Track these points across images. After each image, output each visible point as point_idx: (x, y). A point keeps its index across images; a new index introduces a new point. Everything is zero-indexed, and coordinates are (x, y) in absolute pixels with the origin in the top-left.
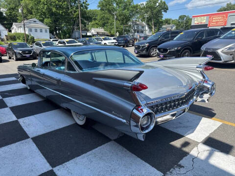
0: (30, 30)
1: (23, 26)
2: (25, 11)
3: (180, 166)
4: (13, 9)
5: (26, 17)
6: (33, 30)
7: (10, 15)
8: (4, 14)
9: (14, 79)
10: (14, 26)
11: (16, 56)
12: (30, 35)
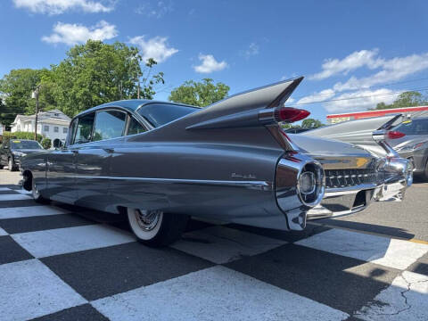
0: (46, 129)
1: (34, 121)
2: (42, 98)
3: (380, 304)
4: (21, 94)
5: (41, 108)
6: (51, 128)
7: (14, 103)
8: (3, 102)
9: (6, 189)
10: (18, 121)
11: (14, 162)
12: (44, 136)
